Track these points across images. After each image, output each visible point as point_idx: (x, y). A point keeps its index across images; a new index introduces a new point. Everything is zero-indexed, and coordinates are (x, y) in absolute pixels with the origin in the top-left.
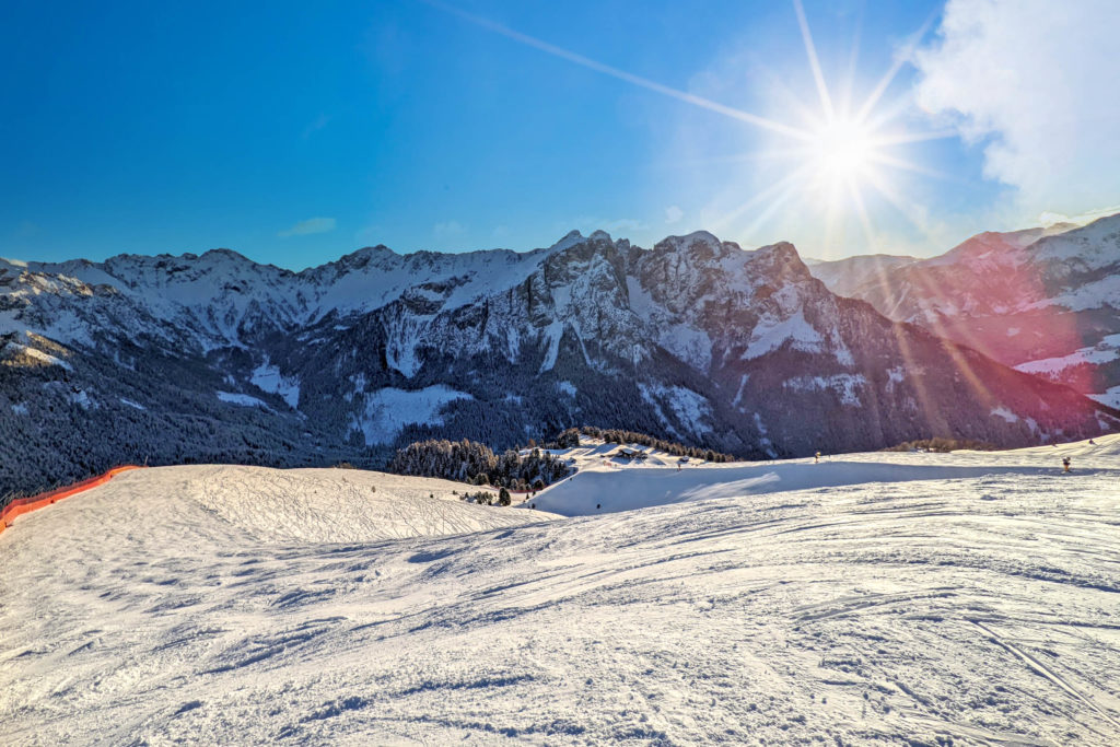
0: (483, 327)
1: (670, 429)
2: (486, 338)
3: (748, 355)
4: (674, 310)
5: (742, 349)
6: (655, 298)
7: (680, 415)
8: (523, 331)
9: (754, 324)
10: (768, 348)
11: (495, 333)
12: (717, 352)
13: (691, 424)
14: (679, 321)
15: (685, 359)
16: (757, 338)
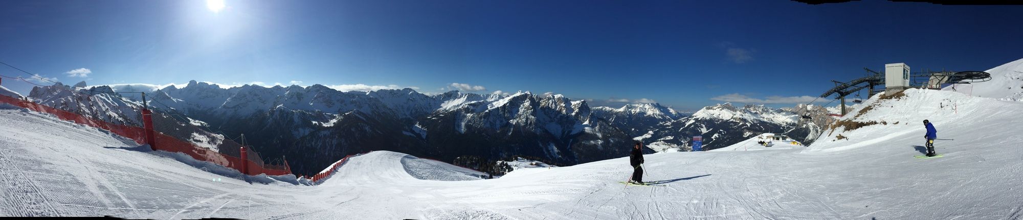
0: (488, 119)
1: (548, 156)
2: (489, 123)
3: (572, 133)
4: (550, 118)
5: (571, 131)
6: (545, 113)
7: (551, 151)
8: (501, 121)
9: (574, 124)
10: (578, 131)
11: (491, 121)
12: (563, 133)
13: (554, 155)
14: (552, 121)
15: (553, 134)
16: (575, 128)
